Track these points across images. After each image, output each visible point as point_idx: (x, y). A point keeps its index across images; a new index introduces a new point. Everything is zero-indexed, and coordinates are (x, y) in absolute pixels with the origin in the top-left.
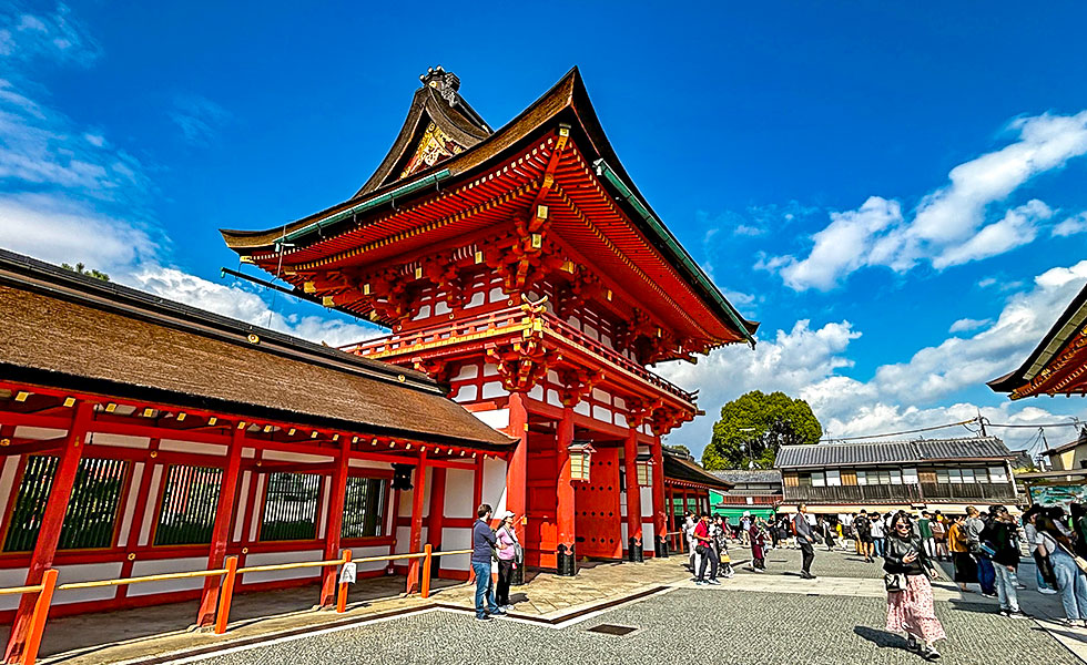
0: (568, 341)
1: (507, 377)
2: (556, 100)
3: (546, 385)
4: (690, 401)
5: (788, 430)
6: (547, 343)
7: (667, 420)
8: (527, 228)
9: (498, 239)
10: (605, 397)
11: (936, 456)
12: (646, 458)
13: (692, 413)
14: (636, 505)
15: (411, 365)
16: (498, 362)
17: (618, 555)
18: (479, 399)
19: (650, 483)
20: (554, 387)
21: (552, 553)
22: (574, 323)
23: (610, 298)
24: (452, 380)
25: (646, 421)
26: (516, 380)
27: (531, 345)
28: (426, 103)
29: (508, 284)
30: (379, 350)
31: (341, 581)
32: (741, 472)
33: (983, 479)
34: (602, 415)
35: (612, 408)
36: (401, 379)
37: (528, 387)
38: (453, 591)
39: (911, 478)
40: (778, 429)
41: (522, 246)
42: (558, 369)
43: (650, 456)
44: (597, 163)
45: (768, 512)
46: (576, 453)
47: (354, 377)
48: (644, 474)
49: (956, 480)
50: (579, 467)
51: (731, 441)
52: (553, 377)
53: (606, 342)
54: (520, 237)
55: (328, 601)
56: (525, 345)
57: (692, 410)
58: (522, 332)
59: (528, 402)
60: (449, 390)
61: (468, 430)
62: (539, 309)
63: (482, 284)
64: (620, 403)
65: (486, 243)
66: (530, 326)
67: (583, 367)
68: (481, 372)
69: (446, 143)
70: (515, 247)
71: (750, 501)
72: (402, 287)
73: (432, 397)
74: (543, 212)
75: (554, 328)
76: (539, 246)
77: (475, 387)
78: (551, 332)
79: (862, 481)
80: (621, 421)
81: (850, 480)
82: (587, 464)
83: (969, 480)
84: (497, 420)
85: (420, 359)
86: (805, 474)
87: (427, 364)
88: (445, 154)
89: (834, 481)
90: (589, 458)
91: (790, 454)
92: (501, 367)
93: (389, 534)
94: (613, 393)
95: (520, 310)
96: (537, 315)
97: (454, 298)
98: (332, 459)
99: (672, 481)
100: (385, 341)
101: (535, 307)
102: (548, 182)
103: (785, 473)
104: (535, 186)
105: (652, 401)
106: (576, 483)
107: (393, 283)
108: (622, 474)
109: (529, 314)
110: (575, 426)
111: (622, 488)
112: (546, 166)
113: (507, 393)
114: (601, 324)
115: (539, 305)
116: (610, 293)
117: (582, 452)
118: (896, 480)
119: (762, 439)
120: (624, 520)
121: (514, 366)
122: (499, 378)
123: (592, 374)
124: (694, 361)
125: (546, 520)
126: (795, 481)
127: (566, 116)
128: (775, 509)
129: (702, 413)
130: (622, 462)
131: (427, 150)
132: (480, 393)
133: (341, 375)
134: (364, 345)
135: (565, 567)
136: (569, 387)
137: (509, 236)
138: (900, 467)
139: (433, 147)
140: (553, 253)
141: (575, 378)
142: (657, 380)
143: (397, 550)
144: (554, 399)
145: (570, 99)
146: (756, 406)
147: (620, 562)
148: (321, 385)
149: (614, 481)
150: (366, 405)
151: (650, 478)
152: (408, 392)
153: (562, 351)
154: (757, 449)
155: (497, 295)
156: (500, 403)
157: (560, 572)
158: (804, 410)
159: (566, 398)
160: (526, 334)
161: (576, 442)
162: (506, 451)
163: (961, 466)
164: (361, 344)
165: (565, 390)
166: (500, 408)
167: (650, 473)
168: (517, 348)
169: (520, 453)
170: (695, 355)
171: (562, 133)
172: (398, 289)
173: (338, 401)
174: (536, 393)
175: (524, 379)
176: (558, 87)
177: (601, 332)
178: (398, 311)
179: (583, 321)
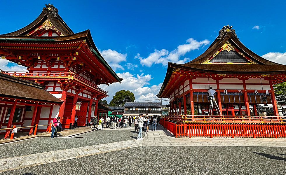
0: (79, 81)
1: (62, 87)
2: (84, 34)
3: (72, 89)
4: (106, 93)
5: (128, 98)
6: (74, 81)
7: (100, 97)
8: (73, 54)
9: (64, 55)
10: (87, 92)
11: (151, 105)
12: (94, 105)
13: (106, 96)
14: (90, 115)
15: (34, 81)
16: (61, 84)
17: (85, 125)
18: (54, 91)
19: (94, 110)
20: (74, 89)
21: (69, 125)
22: (81, 75)
23: (91, 71)
24: (46, 85)
25: (95, 97)
26: (65, 88)
27: (70, 81)
28: (47, 13)
29: (65, 65)
30: (22, 75)
31: (12, 132)
32: (117, 107)
33: (157, 110)
34: (85, 96)
35: (88, 94)
36: (31, 84)
37: (68, 89)
38: (42, 134)
39: (147, 109)
40: (127, 98)
41: (71, 58)
42: (76, 86)
43: (95, 105)
44: (91, 48)
45: (121, 115)
46: (77, 104)
47: (17, 84)
48: (93, 108)
49: (153, 110)
50: (78, 107)
51: (116, 100)
52: (74, 87)
53: (89, 79)
54: (70, 56)
55: (7, 137)
56: (68, 81)
57: (106, 95)
58: (68, 78)
59: (67, 93)
60: (45, 87)
61: (51, 98)
62: (73, 74)
63: (58, 63)
64: (90, 93)
65: (61, 54)
66: (70, 77)
67: (82, 86)
68: (55, 85)
69: (52, 26)
70: (69, 58)
71: (117, 113)
72: (32, 59)
73: (40, 89)
74: (77, 53)
75: (76, 78)
76: (75, 60)
77: (53, 88)
78: (75, 79)
79: (139, 110)
80: (89, 97)
81: (137, 109)
82: (80, 106)
83: (155, 110)
84: (58, 96)
85: (37, 80)
86: (129, 108)
87: (39, 81)
88: (51, 28)
89: (134, 109)
90: (80, 105)
91: (127, 104)
92: (61, 85)
93: (21, 122)
94: (88, 91)
95: (68, 73)
96: (72, 75)
97: (49, 65)
98: (12, 104)
99: (99, 110)
100: (25, 73)
101: (72, 73)
102: (79, 48)
103: (126, 107)
104: (76, 48)
105: (97, 93)
106: (76, 110)
107: (29, 57)
108: (88, 108)
109: (70, 74)
110: (78, 98)
111: (87, 111)
112: (79, 45)
113: (62, 90)
114: (88, 75)
115: (73, 73)
116: (91, 70)
117: (79, 104)
118: (145, 110)
119: (123, 100)
120: (87, 118)
121: (65, 85)
122: (60, 86)
123: (84, 88)
124: (109, 85)
125: (68, 118)
126: (127, 109)
127: (85, 38)
128: (122, 115)
129: (108, 96)
130: (88, 105)
131: (45, 25)
132: (54, 89)
133: (14, 83)
134: (17, 73)
135: (71, 128)
136: (78, 89)
137: (67, 55)
138: (146, 107)
139: (47, 25)
140: (78, 60)
141: (79, 88)
142: (99, 89)
143: (23, 125)
144: (74, 92)
145: (87, 35)
146: (123, 93)
147: (84, 126)
148: (8, 86)
149: (86, 110)
150: (23, 92)
151: (94, 109)
152: (33, 88)
153: (77, 83)
154: (122, 102)
155: (62, 67)
156: (59, 92)
157: (70, 129)
158: (132, 95)
159: (77, 92)
160: (69, 79)
161: (77, 102)
162: (60, 103)
163: (155, 107)
164: (16, 72)
165: (77, 90)
166: (60, 93)
167: (94, 108)
168: (66, 81)
169: (63, 104)
170: (109, 84)
171: (84, 41)
172: (30, 59)
173: (15, 91)
174: (69, 91)
175: (67, 88)
176: (84, 32)
177: (87, 77)
178: (30, 64)
179: (83, 74)
